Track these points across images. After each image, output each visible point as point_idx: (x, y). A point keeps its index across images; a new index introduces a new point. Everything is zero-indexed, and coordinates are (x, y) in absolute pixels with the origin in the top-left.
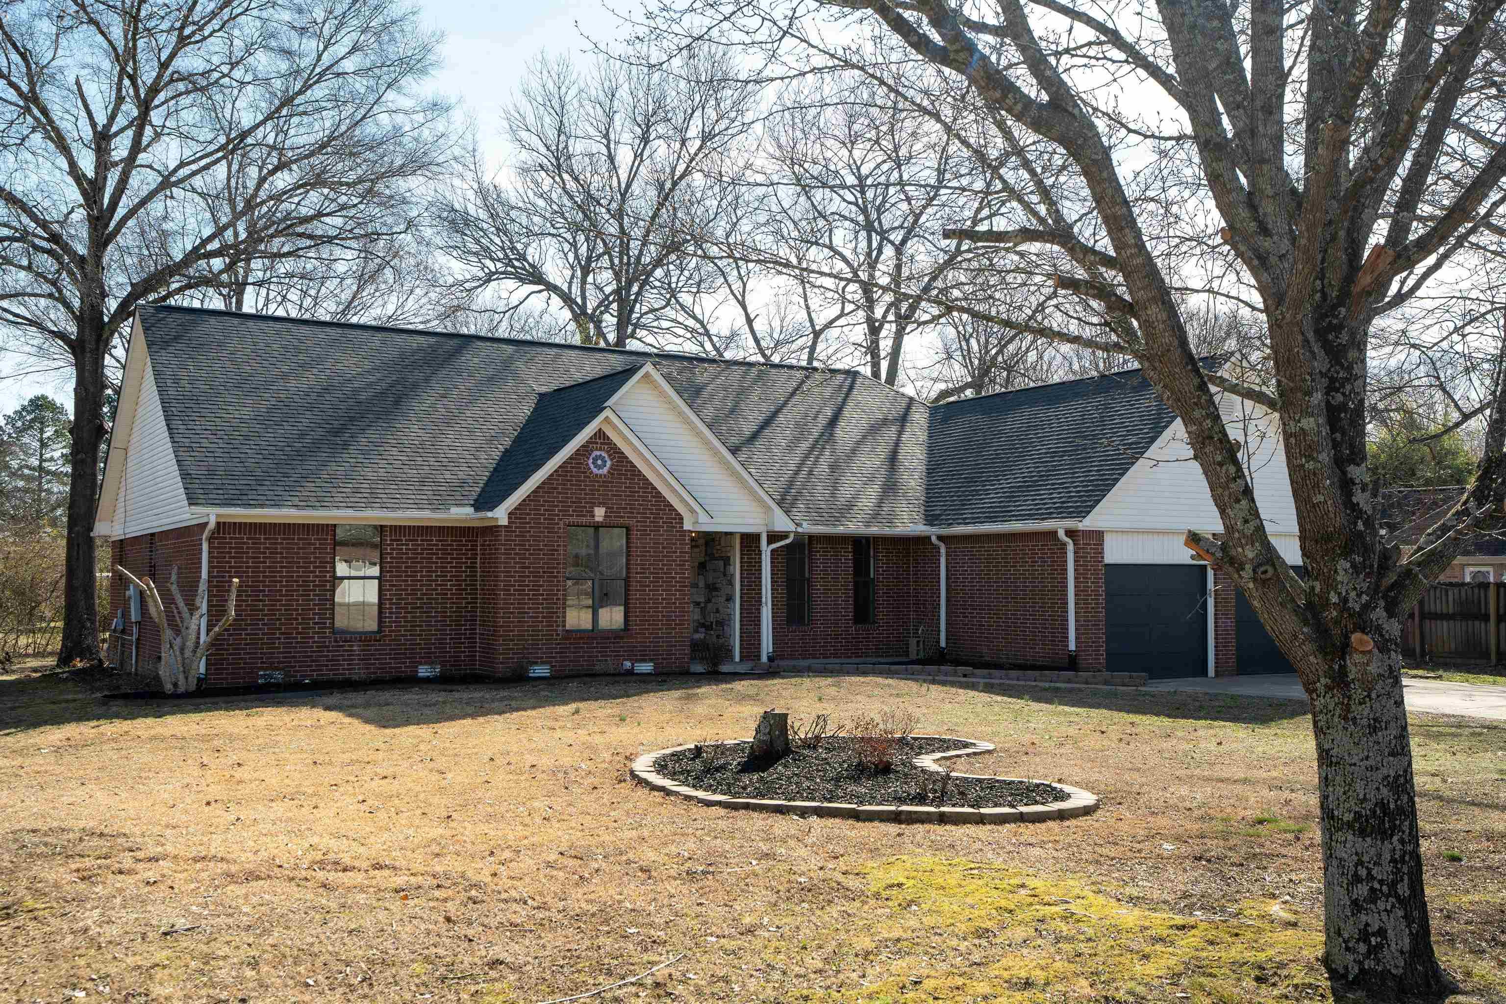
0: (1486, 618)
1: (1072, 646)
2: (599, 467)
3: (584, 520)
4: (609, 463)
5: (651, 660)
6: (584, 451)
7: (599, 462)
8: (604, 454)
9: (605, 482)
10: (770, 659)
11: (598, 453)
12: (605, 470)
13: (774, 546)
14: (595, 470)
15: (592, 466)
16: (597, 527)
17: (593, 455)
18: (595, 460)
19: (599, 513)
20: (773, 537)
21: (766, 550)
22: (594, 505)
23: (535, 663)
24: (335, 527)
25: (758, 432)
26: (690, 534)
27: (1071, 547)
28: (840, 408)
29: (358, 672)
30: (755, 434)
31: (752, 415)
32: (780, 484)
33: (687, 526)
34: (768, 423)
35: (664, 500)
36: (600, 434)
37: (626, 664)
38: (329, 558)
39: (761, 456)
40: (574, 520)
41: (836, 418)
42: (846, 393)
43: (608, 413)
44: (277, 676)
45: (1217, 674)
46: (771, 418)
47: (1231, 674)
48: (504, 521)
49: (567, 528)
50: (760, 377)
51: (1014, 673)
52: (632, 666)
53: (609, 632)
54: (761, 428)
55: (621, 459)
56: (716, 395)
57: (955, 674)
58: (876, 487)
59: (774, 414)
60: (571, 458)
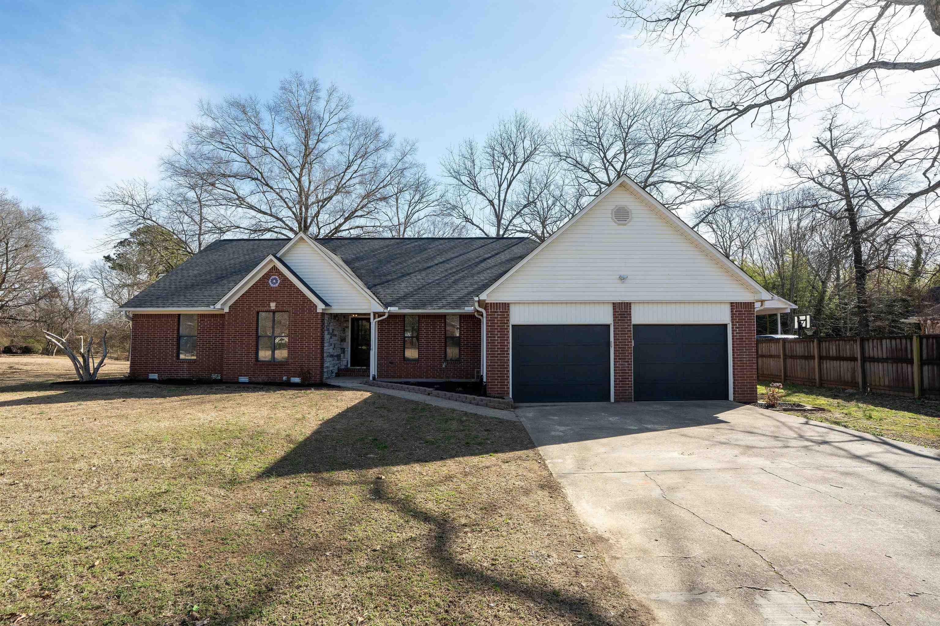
0: (911, 362)
1: (484, 379)
2: (274, 284)
3: (265, 309)
4: (279, 281)
5: (301, 377)
6: (267, 276)
7: (274, 281)
9: (276, 291)
10: (374, 378)
11: (274, 277)
12: (277, 285)
13: (377, 320)
14: (272, 285)
15: (271, 283)
16: (274, 312)
17: (271, 278)
18: (272, 280)
19: (273, 305)
20: (377, 315)
21: (373, 322)
22: (270, 301)
23: (241, 376)
24: (179, 315)
25: (432, 266)
26: (323, 314)
27: (485, 315)
28: (497, 254)
29: (186, 376)
30: (429, 267)
31: (439, 259)
32: (412, 290)
33: (319, 310)
34: (444, 262)
35: (308, 298)
36: (275, 268)
37: (285, 378)
38: (176, 328)
39: (419, 277)
40: (261, 309)
41: (488, 258)
42: (509, 247)
43: (271, 257)
44: (155, 376)
45: (616, 401)
46: (448, 260)
47: (627, 400)
48: (227, 310)
49: (258, 313)
50: (466, 244)
51: (448, 394)
52: (289, 379)
53: (279, 362)
54: (437, 264)
55: (285, 279)
56: (431, 252)
57: (423, 393)
58: (471, 289)
59: (452, 258)
60: (260, 280)
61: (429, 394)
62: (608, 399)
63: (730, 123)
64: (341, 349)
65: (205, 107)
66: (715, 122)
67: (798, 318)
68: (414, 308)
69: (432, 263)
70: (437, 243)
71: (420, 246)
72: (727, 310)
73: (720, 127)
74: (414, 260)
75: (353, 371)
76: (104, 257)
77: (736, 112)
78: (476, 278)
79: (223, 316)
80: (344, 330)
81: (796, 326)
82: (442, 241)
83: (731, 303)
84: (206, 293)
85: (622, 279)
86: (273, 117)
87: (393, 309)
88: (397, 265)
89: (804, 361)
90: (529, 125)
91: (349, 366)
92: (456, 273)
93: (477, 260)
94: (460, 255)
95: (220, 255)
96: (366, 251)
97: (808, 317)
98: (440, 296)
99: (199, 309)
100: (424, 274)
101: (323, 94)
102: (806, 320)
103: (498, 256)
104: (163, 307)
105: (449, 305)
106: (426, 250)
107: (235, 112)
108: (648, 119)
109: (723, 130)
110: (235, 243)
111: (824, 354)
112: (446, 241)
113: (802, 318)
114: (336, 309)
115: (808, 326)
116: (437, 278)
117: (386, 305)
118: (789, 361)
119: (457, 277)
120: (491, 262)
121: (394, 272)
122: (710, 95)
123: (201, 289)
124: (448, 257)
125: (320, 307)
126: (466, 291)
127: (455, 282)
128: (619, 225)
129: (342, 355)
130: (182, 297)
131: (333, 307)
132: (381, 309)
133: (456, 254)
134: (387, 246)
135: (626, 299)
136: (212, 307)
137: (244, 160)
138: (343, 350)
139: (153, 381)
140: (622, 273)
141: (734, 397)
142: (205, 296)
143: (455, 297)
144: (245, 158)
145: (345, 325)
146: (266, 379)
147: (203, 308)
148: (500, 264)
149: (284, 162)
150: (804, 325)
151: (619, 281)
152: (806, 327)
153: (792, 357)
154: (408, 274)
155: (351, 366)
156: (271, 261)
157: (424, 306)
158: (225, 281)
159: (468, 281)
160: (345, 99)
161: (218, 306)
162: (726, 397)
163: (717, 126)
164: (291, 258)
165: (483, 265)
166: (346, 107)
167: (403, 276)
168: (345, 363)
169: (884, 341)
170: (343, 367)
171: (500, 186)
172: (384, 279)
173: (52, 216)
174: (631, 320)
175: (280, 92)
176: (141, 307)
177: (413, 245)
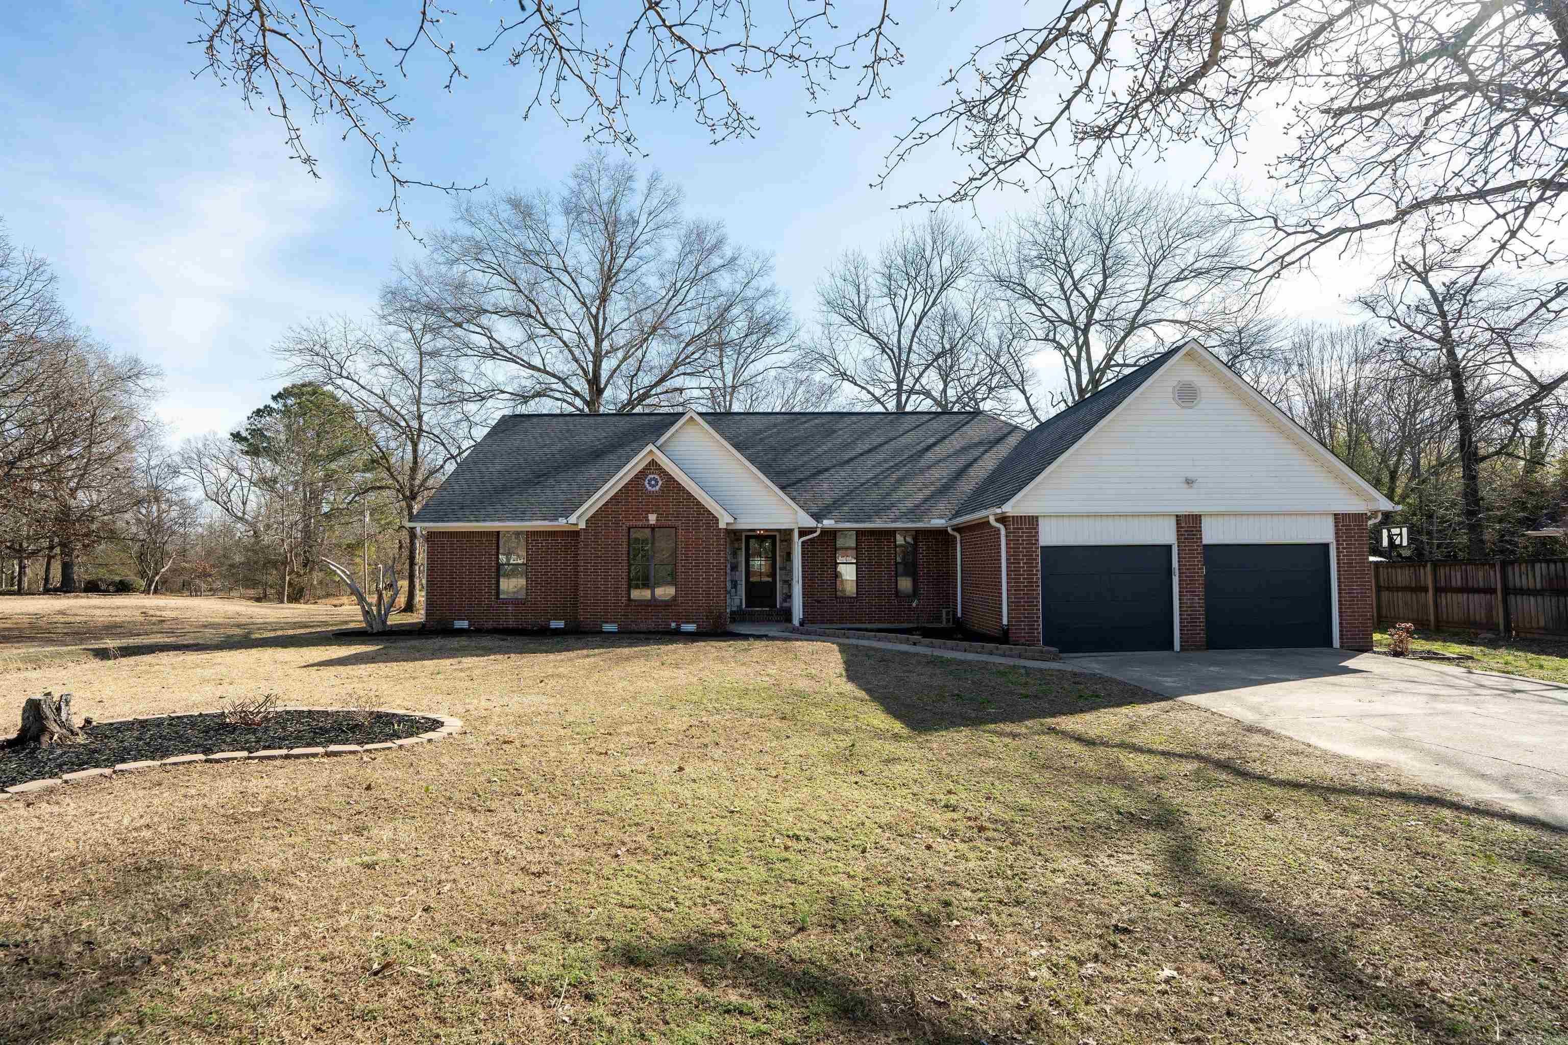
1: (1005, 621)
2: (653, 486)
3: (640, 523)
4: (660, 483)
5: (693, 622)
6: (642, 474)
7: (653, 483)
9: (657, 496)
10: (802, 624)
11: (652, 476)
12: (657, 488)
13: (803, 539)
14: (650, 489)
15: (648, 486)
16: (653, 528)
17: (648, 478)
18: (650, 481)
19: (652, 518)
20: (803, 532)
21: (799, 542)
22: (648, 512)
23: (606, 622)
24: (498, 532)
25: (856, 457)
26: (725, 531)
27: (1003, 532)
28: (944, 438)
29: (512, 623)
30: (851, 459)
31: (862, 447)
32: (841, 493)
33: (722, 525)
34: (870, 451)
35: (704, 507)
36: (653, 463)
37: (673, 625)
39: (843, 474)
40: (634, 523)
41: (934, 444)
42: (958, 427)
43: (650, 446)
44: (464, 624)
45: (1183, 648)
46: (875, 448)
47: (1198, 648)
48: (582, 525)
49: (629, 529)
50: (891, 421)
51: (950, 643)
52: (678, 626)
53: (661, 601)
54: (862, 455)
55: (670, 480)
56: (843, 436)
57: (907, 642)
58: (927, 492)
59: (881, 445)
60: (631, 480)
61: (915, 644)
62: (1171, 646)
63: (1308, 254)
64: (733, 581)
65: (464, 206)
66: (1281, 249)
67: (1389, 531)
68: (857, 522)
69: (852, 454)
70: (847, 419)
71: (823, 425)
72: (1330, 523)
73: (1288, 259)
74: (825, 448)
75: (751, 614)
76: (232, 434)
77: (1315, 236)
78: (927, 475)
79: (576, 534)
81: (1385, 543)
82: (854, 418)
83: (1335, 514)
85: (1189, 482)
86: (571, 222)
87: (828, 523)
88: (802, 455)
89: (1409, 594)
90: (952, 231)
91: (744, 606)
92: (897, 467)
93: (919, 448)
94: (891, 440)
96: (746, 433)
97: (1405, 530)
98: (887, 503)
99: (535, 523)
100: (847, 468)
101: (640, 184)
102: (1401, 534)
103: (947, 441)
104: (475, 521)
105: (904, 515)
106: (835, 431)
107: (506, 212)
108: (1139, 227)
109: (1297, 264)
110: (535, 420)
111: (1443, 584)
112: (860, 417)
113: (1395, 531)
114: (746, 523)
115: (1405, 543)
116: (870, 475)
117: (817, 517)
118: (1385, 595)
119: (899, 474)
120: (940, 451)
121: (803, 466)
122: (1272, 209)
124: (875, 444)
125: (724, 521)
126: (921, 496)
127: (900, 481)
128: (1183, 407)
130: (499, 506)
131: (739, 521)
132: (809, 522)
133: (882, 439)
134: (775, 426)
135: (1195, 510)
136: (563, 521)
137: (513, 287)
138: (735, 584)
139: (461, 632)
140: (1190, 475)
141: (1341, 643)
142: (532, 504)
143: (909, 504)
144: (515, 283)
145: (736, 546)
146: (652, 626)
147: (547, 523)
148: (955, 454)
149: (576, 291)
150: (1398, 542)
151: (1186, 486)
152: (1400, 545)
153: (1388, 589)
154: (827, 470)
155: (748, 607)
156: (650, 451)
157: (869, 518)
158: (551, 481)
159: (920, 479)
160: (673, 192)
161: (573, 519)
162: (1329, 644)
163: (1283, 257)
165: (929, 454)
166: (673, 203)
167: (820, 472)
168: (737, 602)
169: (1537, 566)
170: (734, 609)
171: (900, 326)
172: (793, 478)
173: (155, 371)
174: (1199, 538)
175: (572, 183)
176: (443, 521)
177: (812, 423)
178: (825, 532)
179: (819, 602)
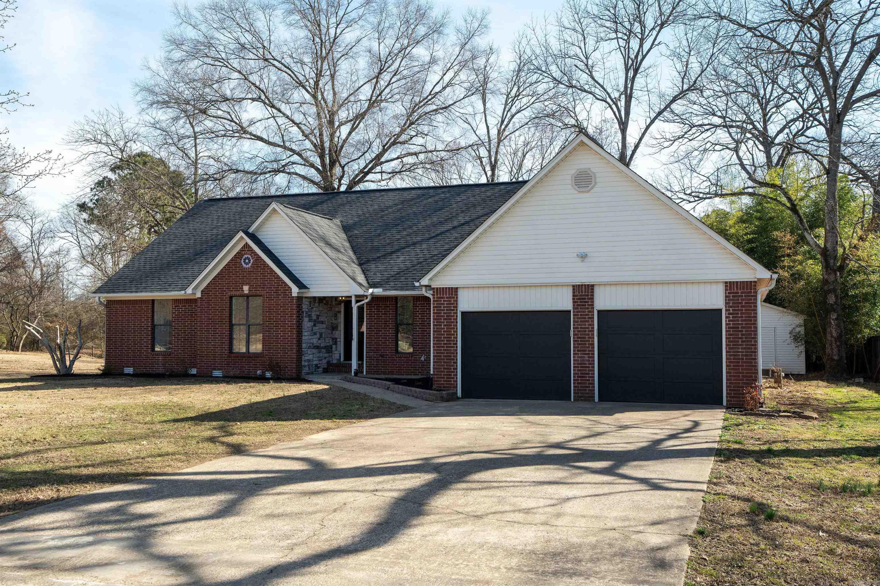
1: (432, 372)
2: (247, 264)
3: (238, 293)
4: (252, 261)
6: (239, 255)
7: (247, 261)
8: (249, 257)
9: (249, 272)
10: (356, 374)
11: (246, 256)
12: (250, 265)
13: (359, 304)
14: (244, 265)
15: (243, 263)
16: (248, 296)
17: (244, 258)
18: (245, 260)
19: (246, 289)
20: (359, 298)
21: (355, 307)
22: (243, 284)
23: (215, 369)
24: (153, 301)
26: (300, 299)
29: (161, 370)
33: (294, 294)
35: (281, 280)
36: (246, 245)
37: (259, 372)
38: (150, 315)
40: (233, 293)
43: (241, 234)
44: (130, 370)
45: (577, 399)
48: (199, 295)
49: (231, 298)
52: (263, 373)
53: (254, 353)
55: (258, 259)
56: (453, 209)
60: (232, 260)
64: (333, 339)
72: (720, 291)
75: (345, 366)
79: (195, 301)
80: (336, 316)
83: (726, 283)
84: (182, 274)
85: (583, 257)
87: (378, 291)
91: (342, 359)
95: (202, 223)
99: (173, 293)
104: (136, 292)
106: (451, 204)
114: (315, 292)
117: (372, 286)
123: (176, 269)
125: (295, 290)
128: (580, 192)
129: (334, 346)
130: (156, 280)
131: (311, 290)
132: (365, 291)
135: (591, 280)
136: (183, 292)
138: (335, 341)
139: (129, 375)
140: (582, 250)
142: (179, 278)
151: (579, 260)
155: (345, 360)
156: (242, 238)
161: (189, 291)
164: (265, 233)
167: (407, 246)
170: (335, 362)
172: (376, 255)
174: (593, 305)
176: (114, 292)
178: (375, 299)
179: (382, 356)
